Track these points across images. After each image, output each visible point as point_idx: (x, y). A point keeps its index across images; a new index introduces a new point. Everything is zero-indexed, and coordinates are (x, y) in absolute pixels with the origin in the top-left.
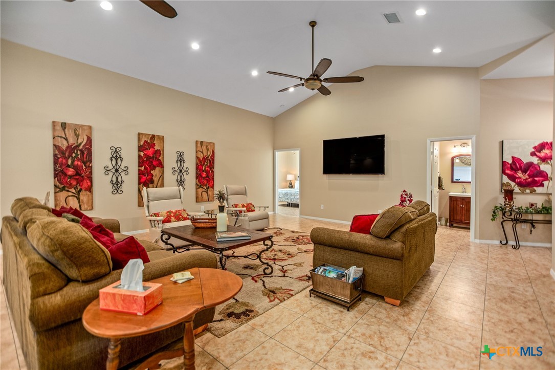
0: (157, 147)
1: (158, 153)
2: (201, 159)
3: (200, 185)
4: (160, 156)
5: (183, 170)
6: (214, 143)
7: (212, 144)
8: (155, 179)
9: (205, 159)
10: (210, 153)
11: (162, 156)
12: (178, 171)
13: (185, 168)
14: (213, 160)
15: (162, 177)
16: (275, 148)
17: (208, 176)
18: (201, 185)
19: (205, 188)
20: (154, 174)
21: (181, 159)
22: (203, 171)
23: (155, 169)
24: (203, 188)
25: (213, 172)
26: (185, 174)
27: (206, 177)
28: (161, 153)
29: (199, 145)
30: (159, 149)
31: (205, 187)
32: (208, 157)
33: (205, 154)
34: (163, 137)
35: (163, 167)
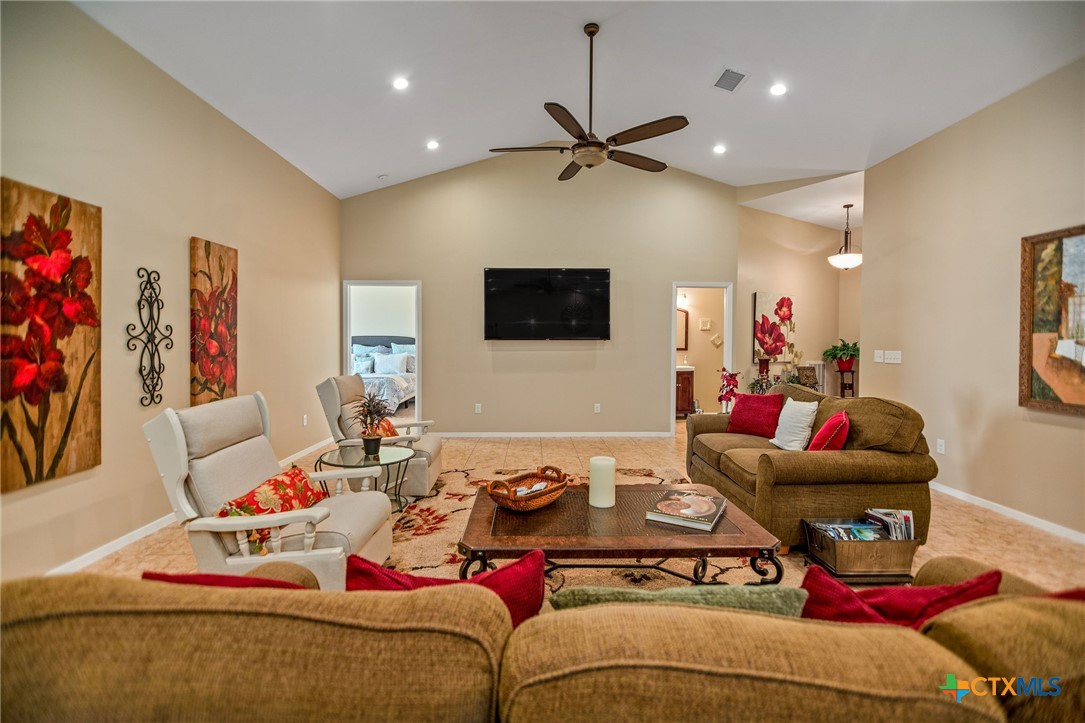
0: (77, 249)
1: (82, 270)
2: (207, 296)
3: (203, 379)
4: (87, 282)
5: (157, 333)
6: (236, 251)
7: (231, 254)
8: (72, 371)
9: (216, 296)
10: (228, 280)
11: (94, 282)
12: (144, 337)
13: (161, 327)
14: (234, 299)
15: (94, 360)
16: (345, 276)
17: (222, 353)
18: (206, 382)
19: (217, 390)
20: (67, 353)
21: (149, 297)
22: (211, 336)
23: (70, 334)
24: (211, 390)
25: (234, 337)
26: (161, 348)
27: (219, 355)
28: (93, 269)
29: (201, 253)
30: (84, 255)
31: (216, 388)
32: (223, 292)
33: (215, 284)
34: (99, 210)
35: (100, 326)
